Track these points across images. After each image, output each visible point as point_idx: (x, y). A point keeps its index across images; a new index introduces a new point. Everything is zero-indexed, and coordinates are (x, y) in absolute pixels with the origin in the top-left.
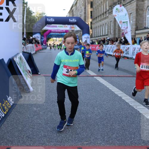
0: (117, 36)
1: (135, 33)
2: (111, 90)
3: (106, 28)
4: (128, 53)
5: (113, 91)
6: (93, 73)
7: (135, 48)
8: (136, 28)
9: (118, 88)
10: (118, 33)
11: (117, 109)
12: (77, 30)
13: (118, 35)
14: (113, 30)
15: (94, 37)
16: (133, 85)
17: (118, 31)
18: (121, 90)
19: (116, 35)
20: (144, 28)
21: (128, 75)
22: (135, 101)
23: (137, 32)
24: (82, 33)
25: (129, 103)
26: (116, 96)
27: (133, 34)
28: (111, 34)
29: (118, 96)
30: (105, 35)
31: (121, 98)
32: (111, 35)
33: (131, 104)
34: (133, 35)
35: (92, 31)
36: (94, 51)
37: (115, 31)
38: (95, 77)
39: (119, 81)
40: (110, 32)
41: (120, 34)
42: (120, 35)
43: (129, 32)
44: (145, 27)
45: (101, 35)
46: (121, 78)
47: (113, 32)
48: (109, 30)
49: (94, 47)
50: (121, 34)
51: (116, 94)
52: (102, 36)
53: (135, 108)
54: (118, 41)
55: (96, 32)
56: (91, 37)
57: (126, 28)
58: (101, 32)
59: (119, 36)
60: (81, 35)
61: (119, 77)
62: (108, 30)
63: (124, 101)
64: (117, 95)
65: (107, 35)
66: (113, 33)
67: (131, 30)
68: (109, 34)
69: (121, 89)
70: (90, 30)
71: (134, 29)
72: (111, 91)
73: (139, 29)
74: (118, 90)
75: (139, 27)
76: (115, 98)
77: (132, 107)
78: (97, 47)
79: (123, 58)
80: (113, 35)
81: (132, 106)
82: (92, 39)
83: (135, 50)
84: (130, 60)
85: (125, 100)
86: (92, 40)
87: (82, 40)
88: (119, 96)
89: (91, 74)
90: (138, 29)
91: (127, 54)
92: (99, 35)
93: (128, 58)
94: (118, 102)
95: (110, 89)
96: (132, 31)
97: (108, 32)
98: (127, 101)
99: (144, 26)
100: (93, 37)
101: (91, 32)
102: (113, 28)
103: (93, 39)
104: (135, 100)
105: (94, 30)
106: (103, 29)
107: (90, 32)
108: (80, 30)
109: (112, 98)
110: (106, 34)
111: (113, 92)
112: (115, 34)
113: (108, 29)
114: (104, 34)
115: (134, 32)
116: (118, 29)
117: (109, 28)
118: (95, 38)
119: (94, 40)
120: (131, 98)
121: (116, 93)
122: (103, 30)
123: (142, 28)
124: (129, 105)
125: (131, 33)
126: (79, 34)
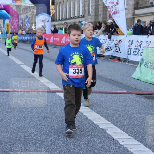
0: (100, 19)
1: (134, 14)
2: (87, 116)
3: (81, 4)
4: (119, 50)
5: (89, 118)
6: (56, 86)
7: (132, 41)
8: (135, 4)
9: (99, 114)
10: (103, 14)
11: (96, 151)
12: (27, 5)
13: (103, 18)
14: (94, 7)
15: (59, 20)
16: (127, 108)
17: (103, 11)
18: (105, 117)
19: (99, 16)
20: (149, 5)
21: (119, 90)
22: (129, 137)
23: (137, 12)
24: (35, 11)
25: (118, 140)
26: (96, 127)
27: (130, 16)
28: (89, 14)
29: (99, 128)
30: (78, 17)
31: (104, 131)
32: (89, 17)
33: (122, 143)
34: (129, 18)
35: (55, 9)
36: (57, 46)
37: (96, 9)
38: (58, 94)
39: (102, 101)
40: (87, 11)
41: (106, 14)
42: (106, 18)
43: (120, 12)
44: (152, 3)
45: (72, 16)
46: (106, 94)
47: (93, 11)
48: (87, 8)
49: (58, 39)
50: (108, 15)
51: (95, 124)
52: (74, 18)
53: (130, 150)
54: (103, 28)
55: (63, 11)
56: (53, 20)
57: (115, 4)
58: (72, 12)
59: (104, 20)
60: (34, 16)
61: (103, 93)
62: (84, 7)
63: (110, 136)
64: (98, 126)
65: (83, 17)
66: (94, 14)
67: (126, 9)
68: (87, 14)
69: (105, 115)
70: (52, 7)
71: (132, 7)
72: (87, 119)
73: (142, 6)
74: (99, 117)
75: (140, 2)
76: (93, 132)
77: (124, 148)
78: (63, 39)
79: (111, 58)
80: (94, 17)
81: (125, 146)
82: (54, 23)
83: (132, 44)
84: (124, 63)
85: (111, 134)
86: (54, 26)
87: (35, 26)
88: (101, 127)
89: (50, 88)
90: (139, 6)
91: (117, 52)
92: (68, 17)
93: (119, 59)
94: (99, 139)
95: (85, 114)
96: (129, 10)
97: (84, 11)
98: (114, 137)
99: (150, 1)
100: (56, 20)
101: (54, 11)
102: (94, 4)
103: (56, 23)
104: (131, 136)
105: (59, 8)
106: (75, 5)
107: (51, 11)
108: (33, 5)
109: (89, 131)
110: (81, 14)
111: (90, 120)
112: (96, 15)
113: (84, 5)
114: (76, 15)
115: (131, 12)
116: (102, 6)
117: (87, 4)
118: (60, 22)
119: (58, 25)
120: (123, 132)
121: (95, 122)
122: (74, 8)
123: (147, 5)
124: (119, 144)
125: (126, 14)
126: (30, 13)
